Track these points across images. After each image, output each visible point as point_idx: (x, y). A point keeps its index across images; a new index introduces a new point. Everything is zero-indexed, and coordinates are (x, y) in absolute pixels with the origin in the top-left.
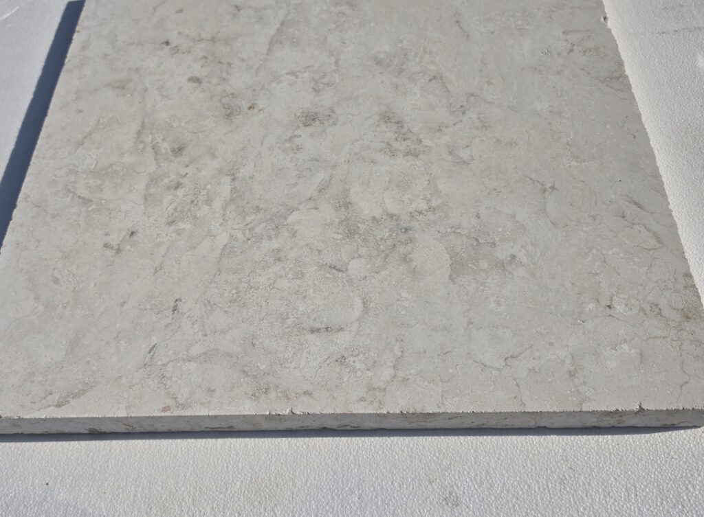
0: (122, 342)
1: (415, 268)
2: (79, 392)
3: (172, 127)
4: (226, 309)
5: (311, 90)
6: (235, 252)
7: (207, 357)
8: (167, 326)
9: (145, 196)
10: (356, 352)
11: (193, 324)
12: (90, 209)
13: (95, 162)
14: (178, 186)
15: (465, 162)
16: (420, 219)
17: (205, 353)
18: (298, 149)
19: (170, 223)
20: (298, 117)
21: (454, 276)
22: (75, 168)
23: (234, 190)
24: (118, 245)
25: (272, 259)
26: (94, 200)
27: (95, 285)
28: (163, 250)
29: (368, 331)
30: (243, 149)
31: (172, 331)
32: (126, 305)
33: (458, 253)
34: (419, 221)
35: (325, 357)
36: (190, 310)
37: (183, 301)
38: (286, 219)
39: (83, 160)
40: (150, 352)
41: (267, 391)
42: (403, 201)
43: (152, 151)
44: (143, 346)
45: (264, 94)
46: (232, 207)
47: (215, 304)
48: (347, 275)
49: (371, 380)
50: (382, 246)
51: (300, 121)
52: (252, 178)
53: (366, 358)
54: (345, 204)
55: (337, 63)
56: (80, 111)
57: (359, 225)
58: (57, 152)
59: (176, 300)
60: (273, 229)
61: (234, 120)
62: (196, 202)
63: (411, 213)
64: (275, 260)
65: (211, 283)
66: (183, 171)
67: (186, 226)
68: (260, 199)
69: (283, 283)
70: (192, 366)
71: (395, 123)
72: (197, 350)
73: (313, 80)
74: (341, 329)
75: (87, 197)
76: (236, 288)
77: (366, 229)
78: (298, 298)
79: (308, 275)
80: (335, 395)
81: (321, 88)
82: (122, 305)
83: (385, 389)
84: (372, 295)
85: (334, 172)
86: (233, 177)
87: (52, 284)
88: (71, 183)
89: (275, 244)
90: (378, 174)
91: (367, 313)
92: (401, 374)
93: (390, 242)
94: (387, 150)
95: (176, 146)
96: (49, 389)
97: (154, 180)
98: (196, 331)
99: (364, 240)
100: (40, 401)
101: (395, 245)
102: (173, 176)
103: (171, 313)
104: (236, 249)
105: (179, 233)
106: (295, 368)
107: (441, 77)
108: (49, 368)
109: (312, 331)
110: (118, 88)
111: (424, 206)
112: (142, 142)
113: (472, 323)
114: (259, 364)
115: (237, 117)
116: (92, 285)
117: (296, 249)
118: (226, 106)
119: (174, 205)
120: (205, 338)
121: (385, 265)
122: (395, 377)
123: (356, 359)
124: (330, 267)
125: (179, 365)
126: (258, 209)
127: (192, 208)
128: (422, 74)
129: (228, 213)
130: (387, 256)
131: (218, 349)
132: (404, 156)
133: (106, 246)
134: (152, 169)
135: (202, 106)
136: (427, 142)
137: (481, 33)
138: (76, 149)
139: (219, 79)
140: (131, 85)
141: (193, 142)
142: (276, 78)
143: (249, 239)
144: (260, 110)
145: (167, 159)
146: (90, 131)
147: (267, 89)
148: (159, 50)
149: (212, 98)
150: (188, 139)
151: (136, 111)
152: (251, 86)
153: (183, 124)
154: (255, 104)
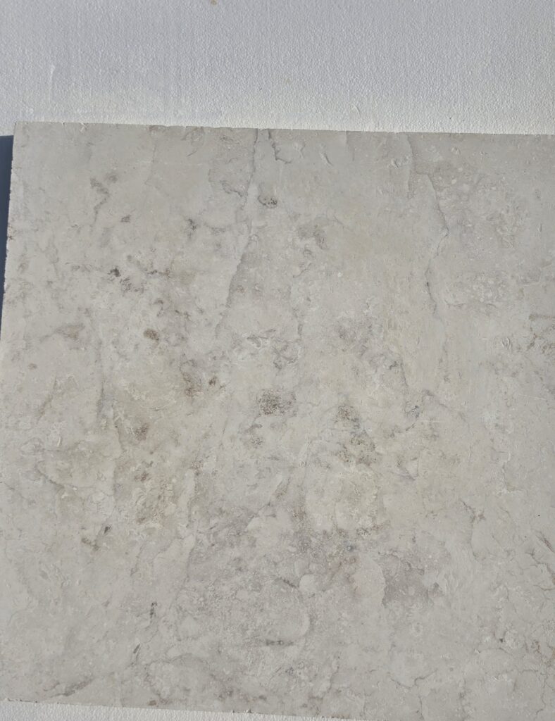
0: (111, 641)
1: (355, 590)
2: (81, 683)
3: (133, 399)
4: (196, 616)
5: (273, 365)
6: (201, 557)
7: (182, 660)
8: (147, 628)
9: (114, 486)
10: (302, 665)
11: (169, 628)
12: (63, 497)
13: (60, 439)
14: (144, 477)
15: (411, 478)
16: (364, 538)
17: (181, 657)
18: (259, 442)
19: (141, 520)
20: (260, 401)
21: (387, 600)
22: (41, 444)
23: (197, 487)
24: (95, 541)
25: (234, 569)
26: (65, 485)
27: (80, 583)
28: (136, 550)
29: (313, 647)
30: (206, 436)
31: (152, 633)
32: (109, 605)
33: (392, 577)
34: (363, 539)
35: (277, 668)
36: (165, 615)
37: (159, 605)
38: (246, 525)
39: (47, 435)
40: (135, 652)
41: (231, 693)
42: (352, 516)
43: (115, 429)
44: (129, 646)
45: (226, 365)
46: (196, 508)
47: (186, 611)
48: (299, 591)
49: (312, 689)
50: (330, 564)
51: (262, 406)
52: (215, 474)
53: (310, 671)
54: (301, 514)
55: (300, 329)
56: (34, 367)
57: (312, 539)
58: (19, 421)
59: (153, 604)
60: (234, 535)
61: (195, 397)
62: (162, 498)
63: (358, 530)
64: (236, 570)
65: (181, 589)
66: (149, 459)
67: (154, 524)
68: (222, 500)
69: (243, 595)
70: (171, 667)
71: (352, 420)
72: (173, 653)
73: (276, 351)
74: (291, 644)
75: (58, 482)
76: (204, 596)
77: (317, 544)
78: (256, 610)
79: (265, 588)
80: (284, 701)
81: (283, 364)
82: (107, 604)
83: (322, 699)
84: (318, 613)
85: (292, 476)
86: (196, 471)
87: (41, 577)
88: (39, 462)
89: (235, 553)
90: (332, 482)
91: (313, 629)
92: (336, 686)
93: (337, 560)
94: (342, 453)
95: (139, 426)
96: (56, 679)
97: (121, 467)
98: (171, 635)
99: (315, 556)
100: (51, 689)
101: (341, 564)
102: (139, 464)
103: (149, 616)
104: (202, 555)
105: (150, 531)
106: (253, 676)
107: (401, 364)
108: (53, 660)
109: (268, 643)
110: (69, 336)
111: (369, 524)
113: (395, 646)
114: (224, 670)
115: (198, 393)
116: (77, 582)
117: (255, 560)
118: (186, 377)
119: (142, 500)
120: (179, 643)
121: (331, 583)
122: (330, 689)
123: (302, 671)
124: (284, 581)
125: (159, 665)
126: (221, 511)
127: (160, 505)
128: (384, 357)
129: (193, 513)
130: (333, 575)
131: (190, 654)
132: (357, 463)
133: (84, 540)
134: (118, 453)
135: (162, 373)
136: (379, 449)
137: (449, 305)
138: (38, 420)
139: (177, 336)
140: (83, 334)
141: (156, 423)
142: (237, 343)
143: (213, 545)
144: (221, 387)
145: (131, 442)
146: (49, 396)
147: (228, 359)
148: (109, 283)
149: (171, 363)
150: (151, 418)
151: (93, 373)
152: (211, 352)
153: (143, 397)
154: (216, 378)
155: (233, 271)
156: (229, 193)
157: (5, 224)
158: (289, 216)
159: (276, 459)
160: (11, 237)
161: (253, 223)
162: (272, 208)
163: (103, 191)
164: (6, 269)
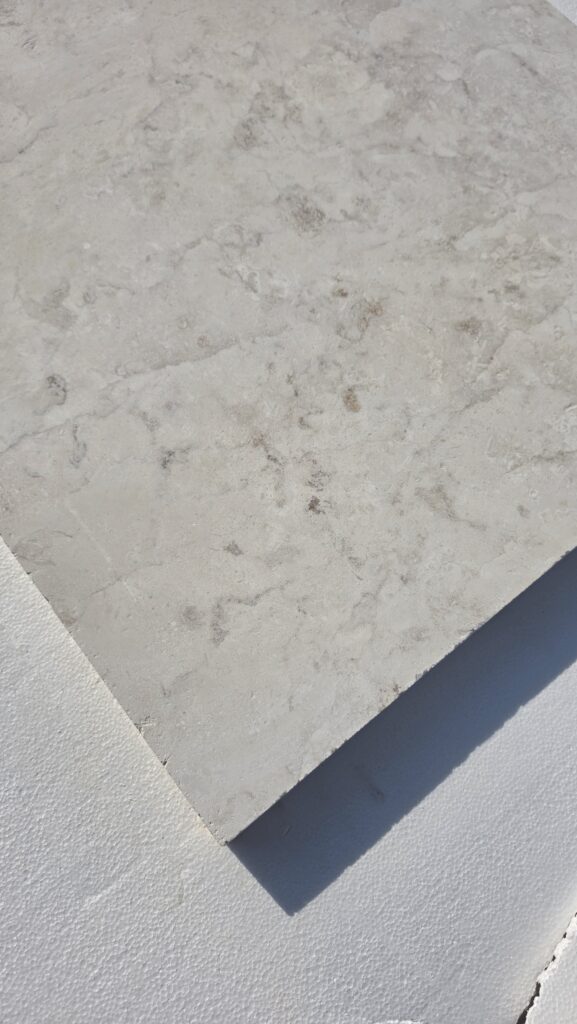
1: (411, 33)
3: (445, 365)
5: (262, 244)
6: (527, 178)
9: (552, 312)
10: (522, 36)
13: (568, 410)
14: (511, 288)
15: (258, 47)
16: (357, 52)
18: (361, 201)
19: (556, 259)
20: (317, 230)
23: (467, 229)
25: (505, 143)
29: (497, 37)
30: (407, 258)
33: (369, 10)
34: (359, 52)
38: (454, 158)
42: (347, 74)
43: (495, 357)
45: (309, 292)
46: (487, 215)
48: (464, 76)
49: (531, 17)
50: (412, 66)
51: (320, 225)
52: (437, 221)
53: (519, 27)
54: (392, 117)
55: (193, 245)
56: (521, 509)
57: (405, 94)
61: (376, 300)
62: (513, 255)
63: (356, 61)
64: (504, 140)
66: (489, 297)
67: (546, 243)
68: (455, 196)
69: (518, 119)
71: (249, 130)
73: (243, 253)
74: (514, 55)
76: (558, 152)
77: (405, 87)
78: (520, 100)
79: (493, 105)
81: (251, 235)
84: (465, 49)
85: (363, 148)
86: (452, 242)
89: (489, 150)
90: (332, 109)
91: (483, 45)
94: (294, 117)
95: (466, 335)
97: (527, 320)
99: (417, 82)
101: (401, 57)
102: (505, 304)
105: (556, 242)
107: (141, 122)
109: (535, 73)
110: (445, 498)
111: (340, 55)
112: (495, 381)
115: (368, 300)
117: (477, 130)
118: (363, 325)
119: (536, 273)
121: (428, 55)
124: (468, 94)
126: (466, 190)
127: (523, 252)
128: (150, 143)
129: (495, 215)
130: (419, 57)
132: (291, 99)
134: (516, 336)
135: (385, 355)
136: (255, 88)
137: (30, 118)
138: (573, 452)
139: (325, 371)
140: (427, 483)
141: (445, 319)
142: (273, 299)
143: (505, 175)
144: (338, 281)
145: (492, 330)
146: (536, 463)
147: (299, 296)
148: (336, 503)
149: (363, 354)
150: (445, 330)
151: (460, 433)
152: (310, 320)
153: (431, 355)
154: (334, 294)
155: (187, 367)
156: (85, 445)
157: (386, 713)
158: (56, 350)
159: (361, 174)
160: (396, 689)
161: (102, 387)
162: (62, 379)
163: (219, 612)
164: (442, 657)
